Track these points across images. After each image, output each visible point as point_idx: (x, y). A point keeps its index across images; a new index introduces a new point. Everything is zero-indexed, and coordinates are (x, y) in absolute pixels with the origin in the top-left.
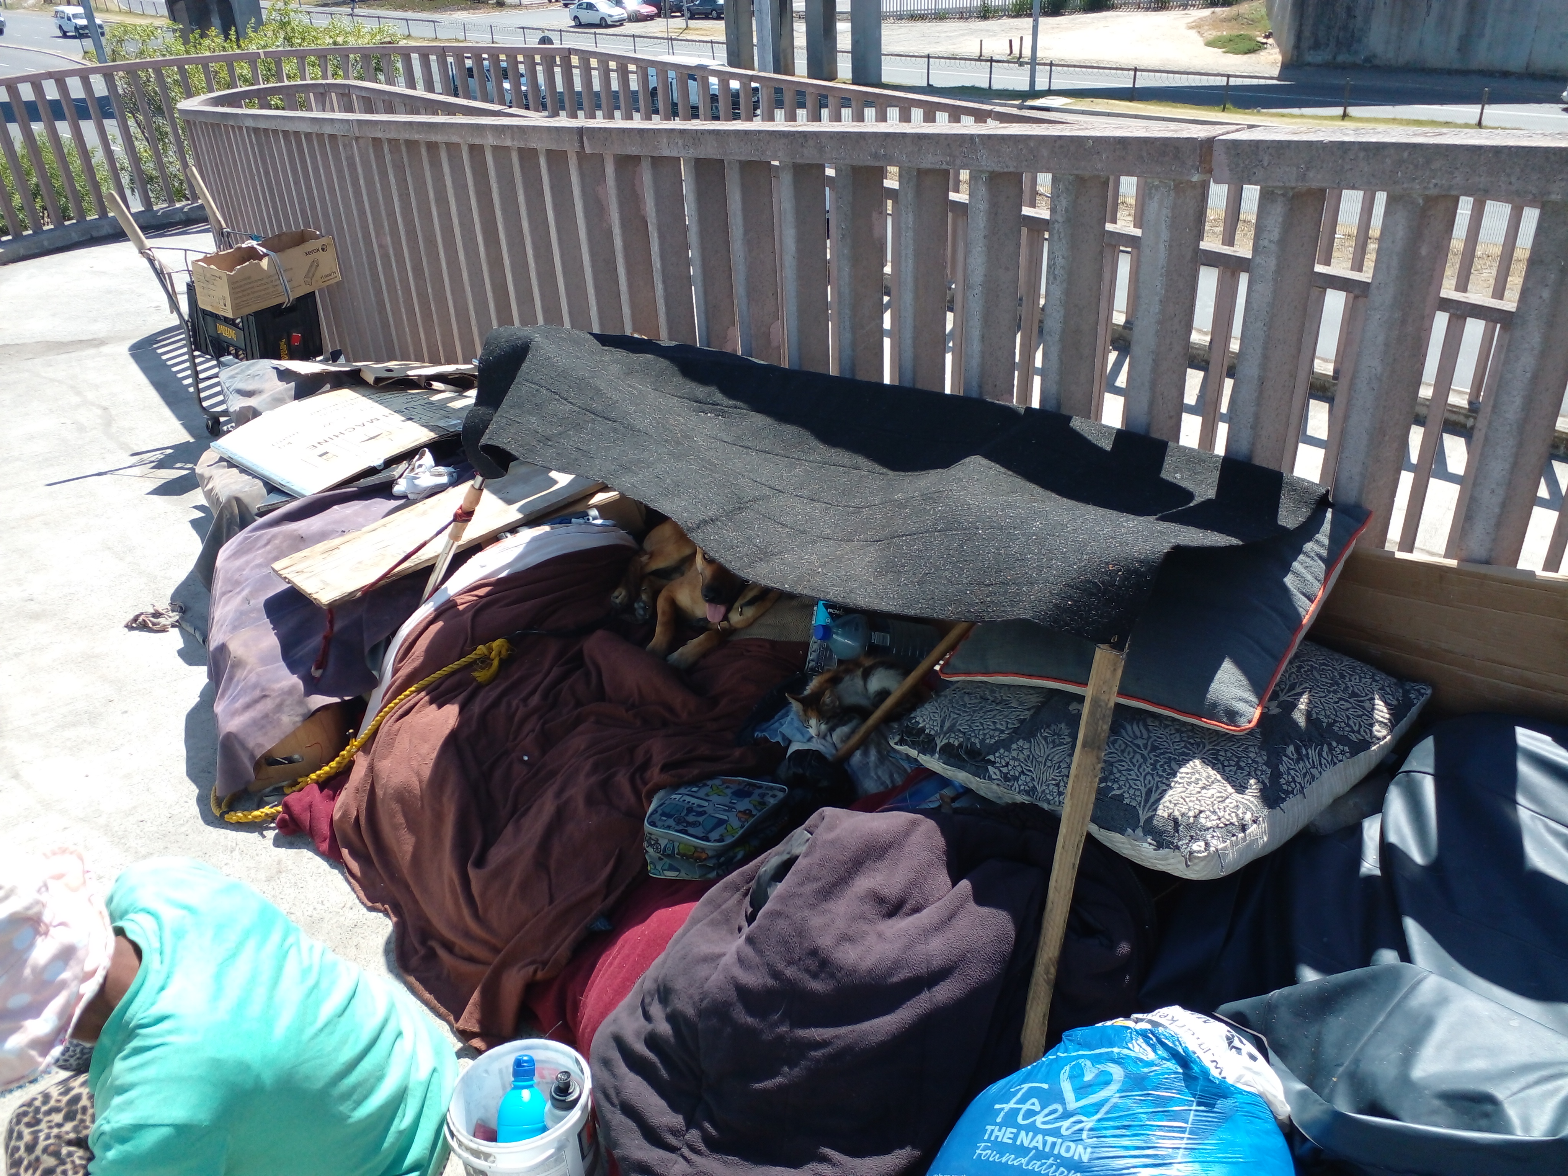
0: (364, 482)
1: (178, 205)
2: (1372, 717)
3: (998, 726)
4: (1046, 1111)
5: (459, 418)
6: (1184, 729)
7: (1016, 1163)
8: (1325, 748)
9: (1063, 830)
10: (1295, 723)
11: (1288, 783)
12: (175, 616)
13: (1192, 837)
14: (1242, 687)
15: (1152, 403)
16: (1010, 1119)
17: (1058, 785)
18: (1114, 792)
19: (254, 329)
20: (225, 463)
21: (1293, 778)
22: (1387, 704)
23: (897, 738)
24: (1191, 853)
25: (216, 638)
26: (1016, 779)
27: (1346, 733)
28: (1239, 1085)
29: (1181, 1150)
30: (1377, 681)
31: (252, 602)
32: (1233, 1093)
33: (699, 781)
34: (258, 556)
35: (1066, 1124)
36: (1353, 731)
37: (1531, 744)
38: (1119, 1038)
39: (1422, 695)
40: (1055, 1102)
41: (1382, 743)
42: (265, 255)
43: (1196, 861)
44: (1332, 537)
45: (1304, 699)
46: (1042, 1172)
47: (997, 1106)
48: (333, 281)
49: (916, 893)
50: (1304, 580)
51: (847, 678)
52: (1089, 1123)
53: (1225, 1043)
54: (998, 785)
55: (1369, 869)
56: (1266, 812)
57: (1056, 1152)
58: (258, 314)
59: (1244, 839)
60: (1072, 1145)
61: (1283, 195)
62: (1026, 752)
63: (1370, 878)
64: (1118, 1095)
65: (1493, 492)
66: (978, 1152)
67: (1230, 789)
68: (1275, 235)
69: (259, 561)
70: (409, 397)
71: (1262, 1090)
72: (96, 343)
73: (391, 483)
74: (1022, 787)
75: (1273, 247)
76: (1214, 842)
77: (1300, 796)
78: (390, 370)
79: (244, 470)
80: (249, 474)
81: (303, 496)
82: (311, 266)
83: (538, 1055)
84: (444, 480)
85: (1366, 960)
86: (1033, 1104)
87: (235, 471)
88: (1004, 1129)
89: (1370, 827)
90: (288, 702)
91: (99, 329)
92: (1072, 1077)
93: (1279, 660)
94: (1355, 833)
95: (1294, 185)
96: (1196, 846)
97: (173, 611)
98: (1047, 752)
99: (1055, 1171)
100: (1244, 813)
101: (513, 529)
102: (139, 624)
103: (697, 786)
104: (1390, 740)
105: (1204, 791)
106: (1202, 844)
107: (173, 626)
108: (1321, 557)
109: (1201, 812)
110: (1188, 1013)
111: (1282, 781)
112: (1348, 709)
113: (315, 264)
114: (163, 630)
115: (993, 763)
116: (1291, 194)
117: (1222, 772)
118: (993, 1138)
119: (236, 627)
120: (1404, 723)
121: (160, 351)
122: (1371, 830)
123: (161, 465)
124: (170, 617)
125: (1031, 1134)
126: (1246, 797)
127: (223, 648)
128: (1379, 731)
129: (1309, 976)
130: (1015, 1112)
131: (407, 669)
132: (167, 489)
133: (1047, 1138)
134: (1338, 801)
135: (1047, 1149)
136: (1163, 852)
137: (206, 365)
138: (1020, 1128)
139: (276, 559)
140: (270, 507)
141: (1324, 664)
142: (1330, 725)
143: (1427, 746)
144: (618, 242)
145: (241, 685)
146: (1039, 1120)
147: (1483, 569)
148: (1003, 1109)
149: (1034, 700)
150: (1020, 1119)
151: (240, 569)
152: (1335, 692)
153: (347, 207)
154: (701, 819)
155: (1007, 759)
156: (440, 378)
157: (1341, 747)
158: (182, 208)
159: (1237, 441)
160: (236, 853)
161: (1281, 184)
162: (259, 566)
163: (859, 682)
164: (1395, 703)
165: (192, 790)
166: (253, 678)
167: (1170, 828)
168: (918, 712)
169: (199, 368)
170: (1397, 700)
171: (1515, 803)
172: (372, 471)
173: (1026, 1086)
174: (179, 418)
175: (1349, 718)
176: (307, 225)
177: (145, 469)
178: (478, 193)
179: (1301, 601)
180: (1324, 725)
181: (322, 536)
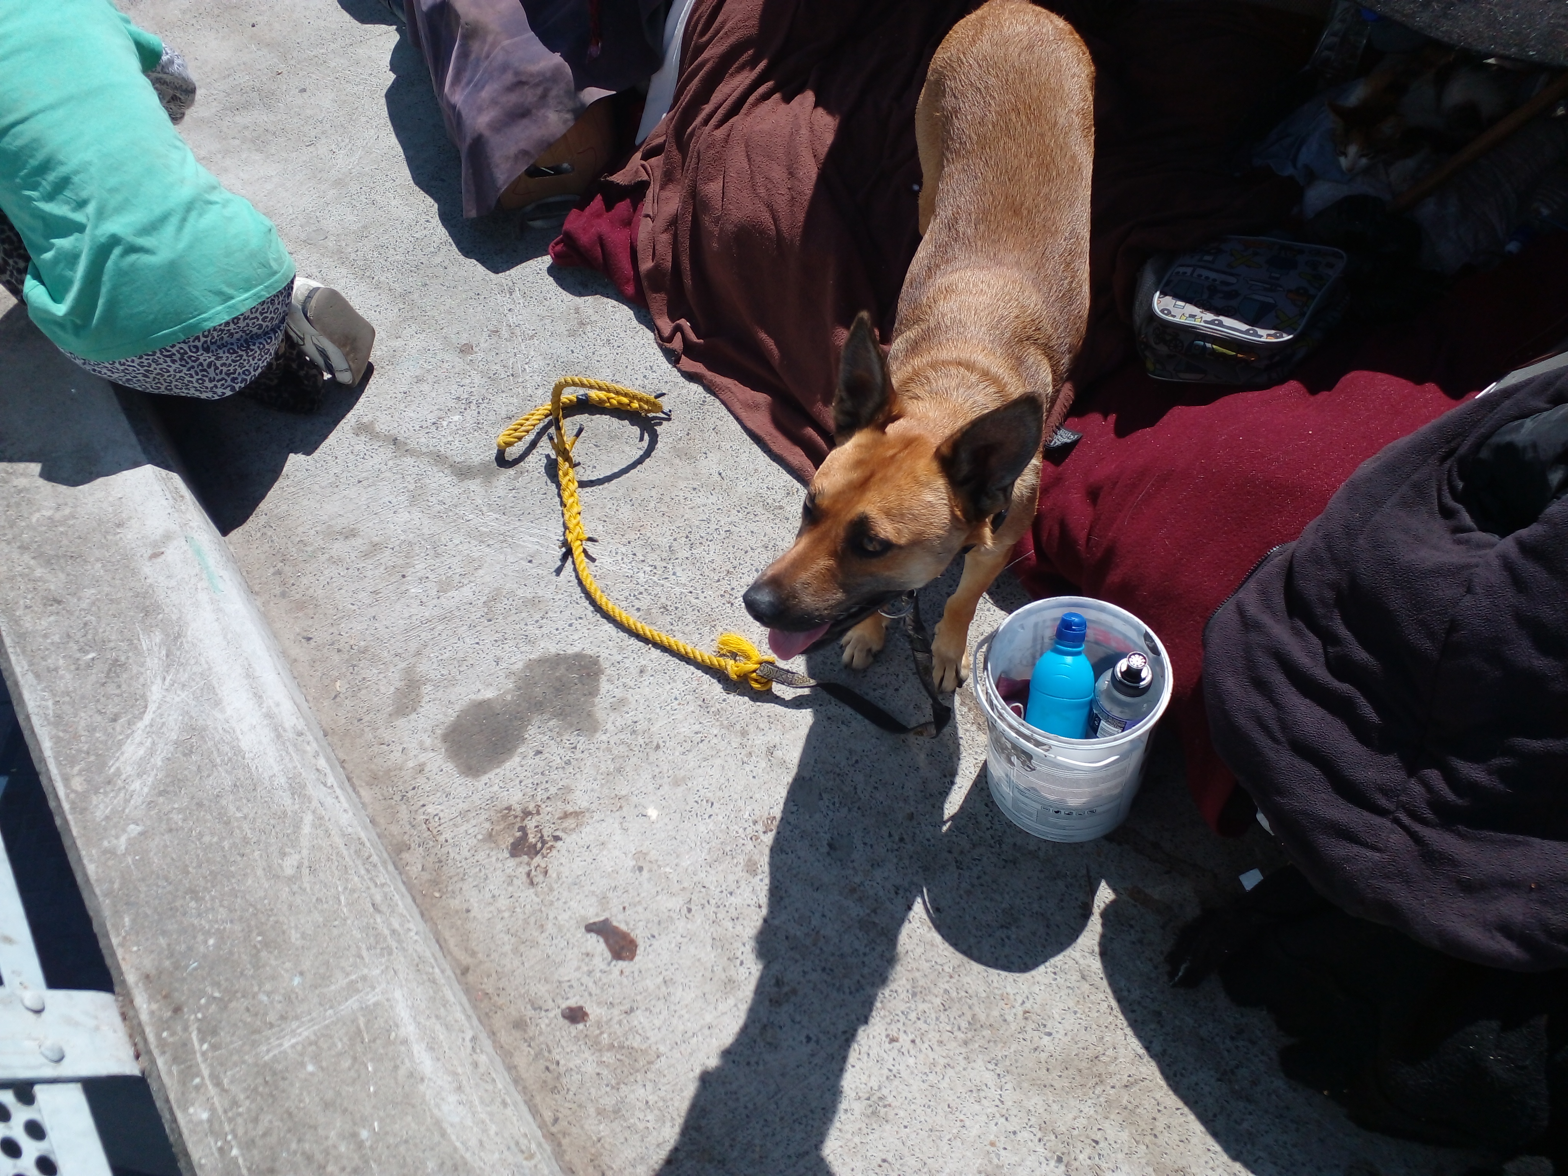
127: (448, 13)
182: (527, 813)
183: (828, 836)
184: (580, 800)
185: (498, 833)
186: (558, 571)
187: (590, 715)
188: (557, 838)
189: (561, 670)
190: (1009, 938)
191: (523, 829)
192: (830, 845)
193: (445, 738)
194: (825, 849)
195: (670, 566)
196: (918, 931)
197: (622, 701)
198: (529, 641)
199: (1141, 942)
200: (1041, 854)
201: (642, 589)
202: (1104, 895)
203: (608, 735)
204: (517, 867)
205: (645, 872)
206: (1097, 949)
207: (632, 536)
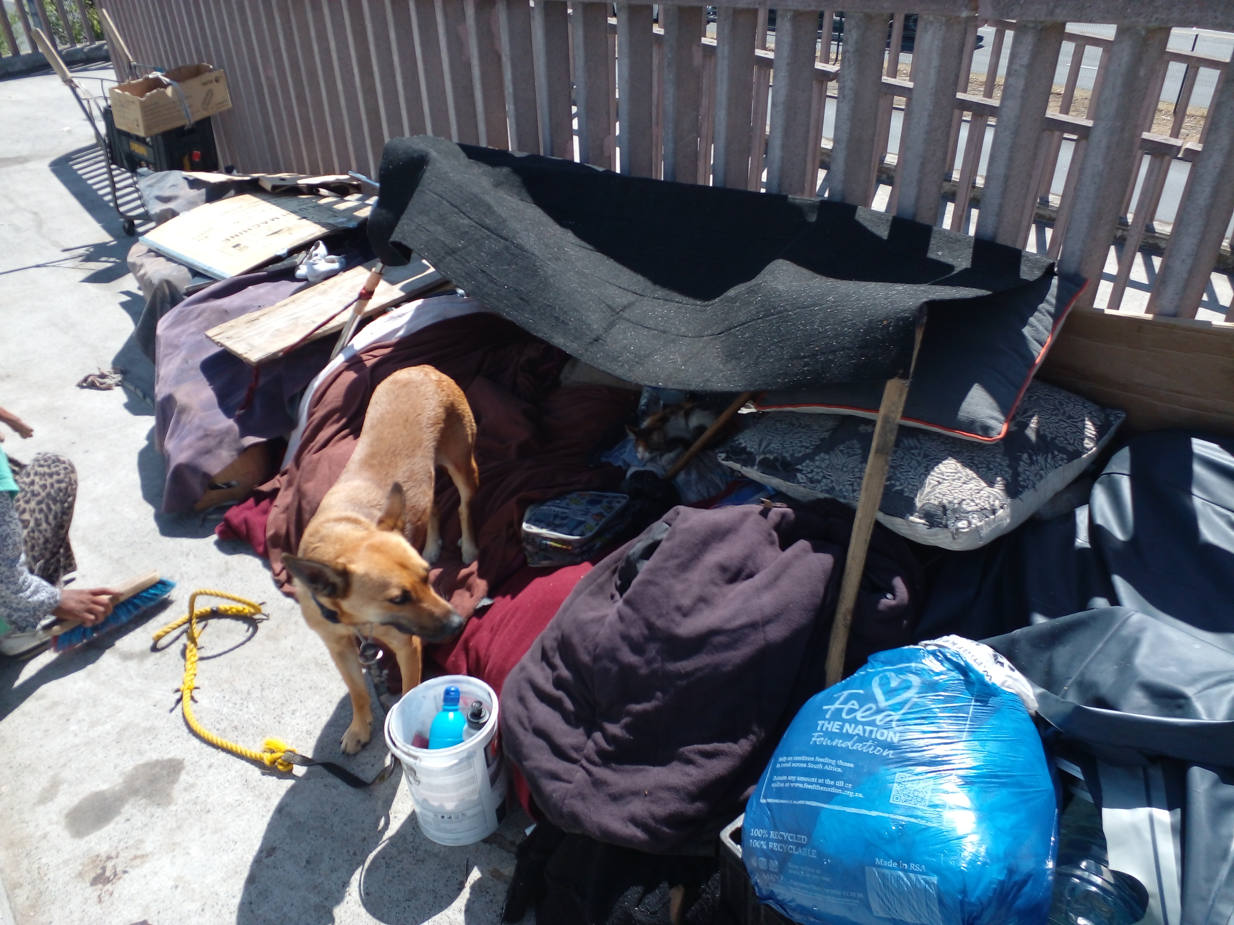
0: (271, 268)
1: (79, 46)
2: (1083, 433)
3: (804, 444)
4: (864, 709)
5: (344, 217)
6: (947, 442)
7: (843, 745)
8: (1050, 456)
9: (859, 515)
10: (1027, 438)
11: (1024, 481)
12: (118, 377)
13: (957, 518)
14: (993, 409)
15: (918, 198)
16: (837, 715)
17: (852, 485)
18: (897, 488)
19: (162, 148)
20: (153, 254)
21: (1028, 476)
22: (1094, 424)
23: (723, 455)
24: (957, 529)
25: (161, 391)
26: (819, 482)
27: (1064, 445)
28: (1004, 688)
29: (965, 733)
30: (1086, 408)
31: (190, 362)
32: (1000, 693)
33: (561, 496)
34: (192, 326)
35: (879, 717)
36: (1069, 444)
37: (1202, 451)
38: (915, 657)
39: (1119, 418)
40: (871, 702)
41: (1090, 453)
42: (169, 84)
43: (960, 535)
44: (1059, 298)
45: (1035, 420)
46: (864, 751)
47: (825, 707)
48: (225, 108)
49: (750, 564)
50: (1037, 330)
51: (673, 418)
52: (896, 716)
53: (992, 660)
54: (805, 487)
55: (1082, 544)
56: (1009, 500)
57: (873, 736)
58: (166, 135)
59: (994, 519)
60: (885, 731)
61: (1034, 28)
62: (827, 462)
63: (1083, 550)
64: (917, 696)
65: (1183, 261)
66: (814, 739)
67: (983, 484)
68: (1025, 60)
69: (193, 330)
70: (301, 201)
71: (1019, 691)
72: (21, 160)
73: (294, 268)
74: (824, 488)
75: (1023, 71)
76: (974, 521)
77: (1032, 490)
78: (283, 179)
79: (170, 259)
80: (175, 262)
81: (223, 278)
82: (207, 95)
83: (463, 688)
84: (336, 266)
85: (1084, 605)
86: (853, 705)
87: (162, 259)
88: (832, 723)
89: (1081, 514)
90: (227, 440)
91: (23, 149)
92: (881, 685)
93: (1019, 389)
94: (1071, 519)
95: (1043, 19)
96: (962, 524)
97: (115, 373)
98: (844, 461)
99: (874, 750)
100: (994, 501)
101: (397, 304)
102: (89, 384)
103: (559, 499)
104: (1096, 451)
105: (965, 485)
106: (965, 522)
107: (117, 385)
108: (1050, 313)
109: (964, 500)
110: (964, 639)
111: (1020, 479)
112: (1065, 428)
113: (210, 93)
114: (109, 388)
115: (800, 471)
116: (1040, 27)
117: (977, 472)
118: (824, 729)
119: (179, 380)
120: (1106, 438)
121: (76, 167)
122: (1082, 516)
123: (88, 259)
124: (114, 378)
125: (853, 725)
126: (995, 490)
127: (169, 399)
128: (1088, 444)
129: (1040, 620)
130: (840, 710)
131: (320, 413)
132: (97, 278)
133: (866, 727)
134: (1057, 495)
135: (867, 735)
136: (935, 530)
137: (123, 178)
138: (844, 721)
139: (207, 328)
140: (197, 288)
141: (1047, 395)
142: (1053, 439)
143: (1125, 453)
144: (476, 72)
145: (188, 427)
146: (859, 715)
147: (1172, 321)
148: (830, 709)
149: (831, 424)
150: (844, 715)
151: (179, 336)
152: (1056, 415)
153: (237, 44)
154: (565, 522)
155: (812, 468)
156: (325, 185)
157: (1061, 455)
158: (82, 50)
159: (984, 226)
160: (191, 555)
161: (1032, 19)
162: (193, 334)
163: (682, 421)
164: (1099, 423)
165: (149, 510)
166: (196, 422)
167: (939, 512)
168: (740, 436)
169: (116, 179)
170: (1101, 421)
171: (1191, 494)
172: (277, 259)
173: (846, 693)
174: (99, 221)
175: (1066, 434)
176: (201, 59)
177: (76, 262)
178: (354, 32)
179: (1034, 346)
180: (1049, 439)
181: (242, 310)
182: (109, 858)
183: (307, 856)
184: (148, 847)
185: (86, 872)
186: (172, 710)
187: (168, 795)
188: (125, 872)
189: (158, 769)
190: (409, 907)
191: (104, 869)
192: (308, 862)
193: (68, 816)
194: (304, 863)
195: (245, 703)
196: (352, 908)
197: (192, 785)
198: (140, 753)
199: (491, 901)
200: (441, 855)
201: (223, 717)
202: (475, 874)
203: (177, 806)
204: (92, 893)
205: (179, 890)
206: (463, 909)
207: (225, 686)
